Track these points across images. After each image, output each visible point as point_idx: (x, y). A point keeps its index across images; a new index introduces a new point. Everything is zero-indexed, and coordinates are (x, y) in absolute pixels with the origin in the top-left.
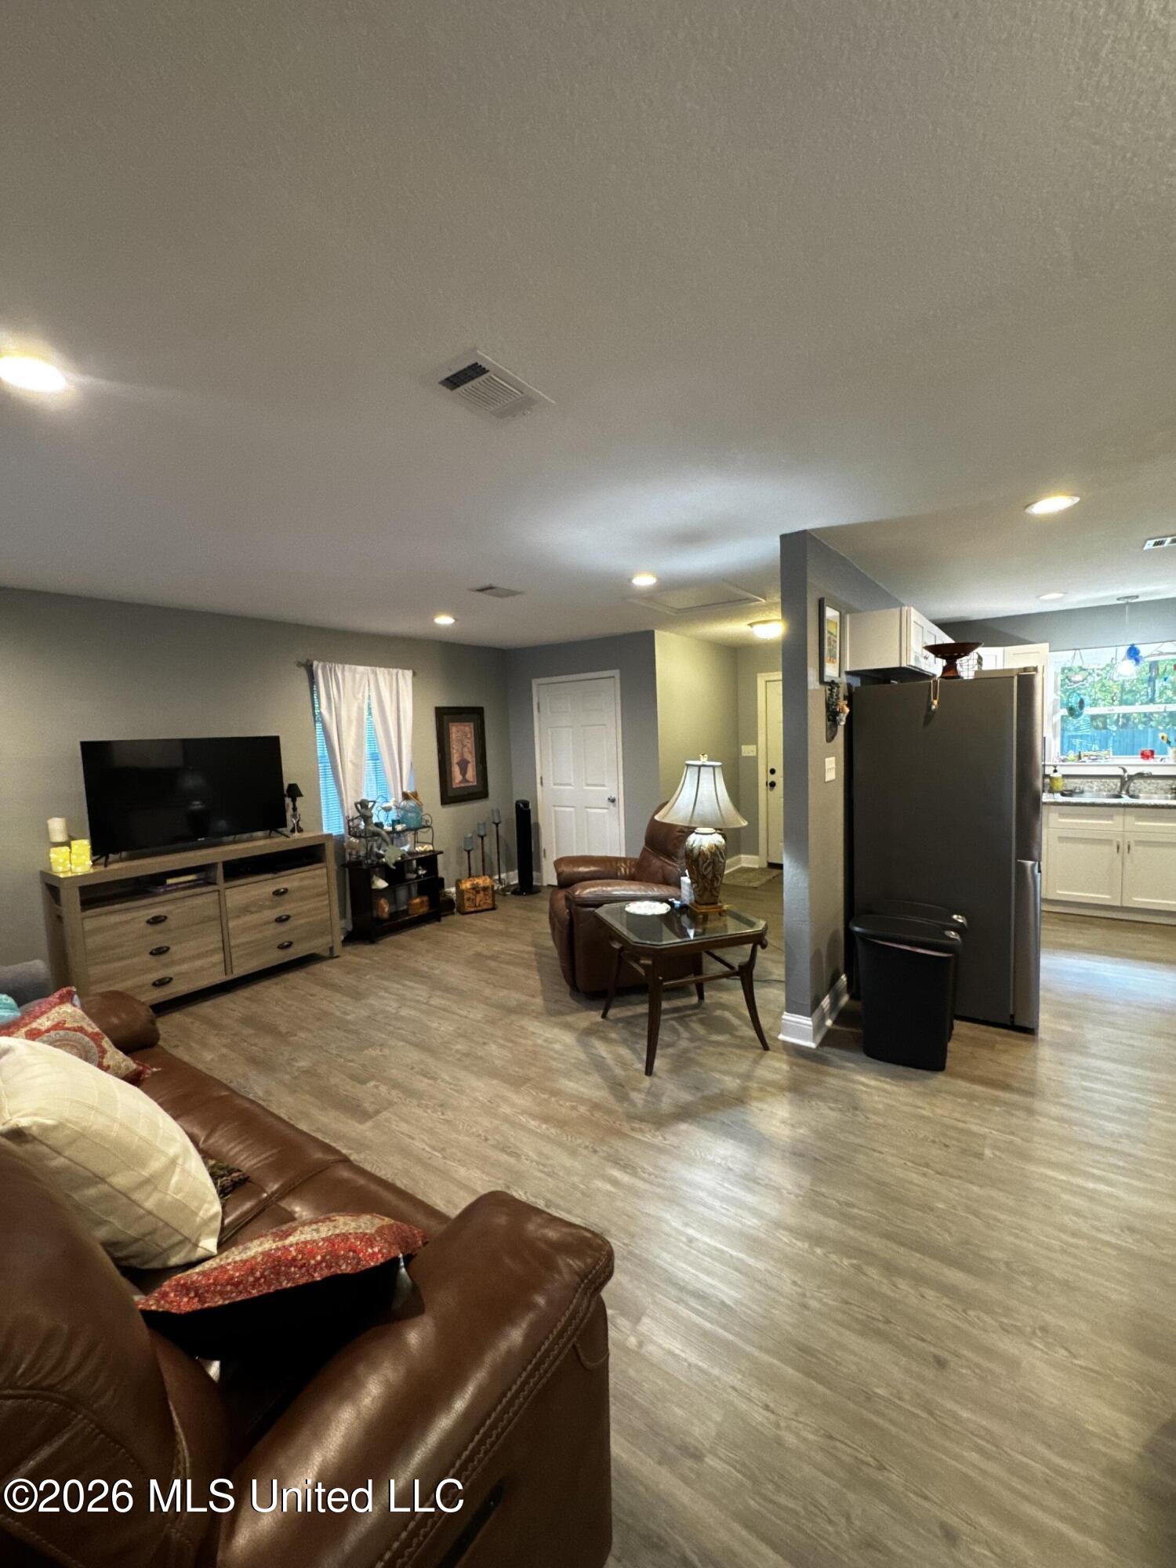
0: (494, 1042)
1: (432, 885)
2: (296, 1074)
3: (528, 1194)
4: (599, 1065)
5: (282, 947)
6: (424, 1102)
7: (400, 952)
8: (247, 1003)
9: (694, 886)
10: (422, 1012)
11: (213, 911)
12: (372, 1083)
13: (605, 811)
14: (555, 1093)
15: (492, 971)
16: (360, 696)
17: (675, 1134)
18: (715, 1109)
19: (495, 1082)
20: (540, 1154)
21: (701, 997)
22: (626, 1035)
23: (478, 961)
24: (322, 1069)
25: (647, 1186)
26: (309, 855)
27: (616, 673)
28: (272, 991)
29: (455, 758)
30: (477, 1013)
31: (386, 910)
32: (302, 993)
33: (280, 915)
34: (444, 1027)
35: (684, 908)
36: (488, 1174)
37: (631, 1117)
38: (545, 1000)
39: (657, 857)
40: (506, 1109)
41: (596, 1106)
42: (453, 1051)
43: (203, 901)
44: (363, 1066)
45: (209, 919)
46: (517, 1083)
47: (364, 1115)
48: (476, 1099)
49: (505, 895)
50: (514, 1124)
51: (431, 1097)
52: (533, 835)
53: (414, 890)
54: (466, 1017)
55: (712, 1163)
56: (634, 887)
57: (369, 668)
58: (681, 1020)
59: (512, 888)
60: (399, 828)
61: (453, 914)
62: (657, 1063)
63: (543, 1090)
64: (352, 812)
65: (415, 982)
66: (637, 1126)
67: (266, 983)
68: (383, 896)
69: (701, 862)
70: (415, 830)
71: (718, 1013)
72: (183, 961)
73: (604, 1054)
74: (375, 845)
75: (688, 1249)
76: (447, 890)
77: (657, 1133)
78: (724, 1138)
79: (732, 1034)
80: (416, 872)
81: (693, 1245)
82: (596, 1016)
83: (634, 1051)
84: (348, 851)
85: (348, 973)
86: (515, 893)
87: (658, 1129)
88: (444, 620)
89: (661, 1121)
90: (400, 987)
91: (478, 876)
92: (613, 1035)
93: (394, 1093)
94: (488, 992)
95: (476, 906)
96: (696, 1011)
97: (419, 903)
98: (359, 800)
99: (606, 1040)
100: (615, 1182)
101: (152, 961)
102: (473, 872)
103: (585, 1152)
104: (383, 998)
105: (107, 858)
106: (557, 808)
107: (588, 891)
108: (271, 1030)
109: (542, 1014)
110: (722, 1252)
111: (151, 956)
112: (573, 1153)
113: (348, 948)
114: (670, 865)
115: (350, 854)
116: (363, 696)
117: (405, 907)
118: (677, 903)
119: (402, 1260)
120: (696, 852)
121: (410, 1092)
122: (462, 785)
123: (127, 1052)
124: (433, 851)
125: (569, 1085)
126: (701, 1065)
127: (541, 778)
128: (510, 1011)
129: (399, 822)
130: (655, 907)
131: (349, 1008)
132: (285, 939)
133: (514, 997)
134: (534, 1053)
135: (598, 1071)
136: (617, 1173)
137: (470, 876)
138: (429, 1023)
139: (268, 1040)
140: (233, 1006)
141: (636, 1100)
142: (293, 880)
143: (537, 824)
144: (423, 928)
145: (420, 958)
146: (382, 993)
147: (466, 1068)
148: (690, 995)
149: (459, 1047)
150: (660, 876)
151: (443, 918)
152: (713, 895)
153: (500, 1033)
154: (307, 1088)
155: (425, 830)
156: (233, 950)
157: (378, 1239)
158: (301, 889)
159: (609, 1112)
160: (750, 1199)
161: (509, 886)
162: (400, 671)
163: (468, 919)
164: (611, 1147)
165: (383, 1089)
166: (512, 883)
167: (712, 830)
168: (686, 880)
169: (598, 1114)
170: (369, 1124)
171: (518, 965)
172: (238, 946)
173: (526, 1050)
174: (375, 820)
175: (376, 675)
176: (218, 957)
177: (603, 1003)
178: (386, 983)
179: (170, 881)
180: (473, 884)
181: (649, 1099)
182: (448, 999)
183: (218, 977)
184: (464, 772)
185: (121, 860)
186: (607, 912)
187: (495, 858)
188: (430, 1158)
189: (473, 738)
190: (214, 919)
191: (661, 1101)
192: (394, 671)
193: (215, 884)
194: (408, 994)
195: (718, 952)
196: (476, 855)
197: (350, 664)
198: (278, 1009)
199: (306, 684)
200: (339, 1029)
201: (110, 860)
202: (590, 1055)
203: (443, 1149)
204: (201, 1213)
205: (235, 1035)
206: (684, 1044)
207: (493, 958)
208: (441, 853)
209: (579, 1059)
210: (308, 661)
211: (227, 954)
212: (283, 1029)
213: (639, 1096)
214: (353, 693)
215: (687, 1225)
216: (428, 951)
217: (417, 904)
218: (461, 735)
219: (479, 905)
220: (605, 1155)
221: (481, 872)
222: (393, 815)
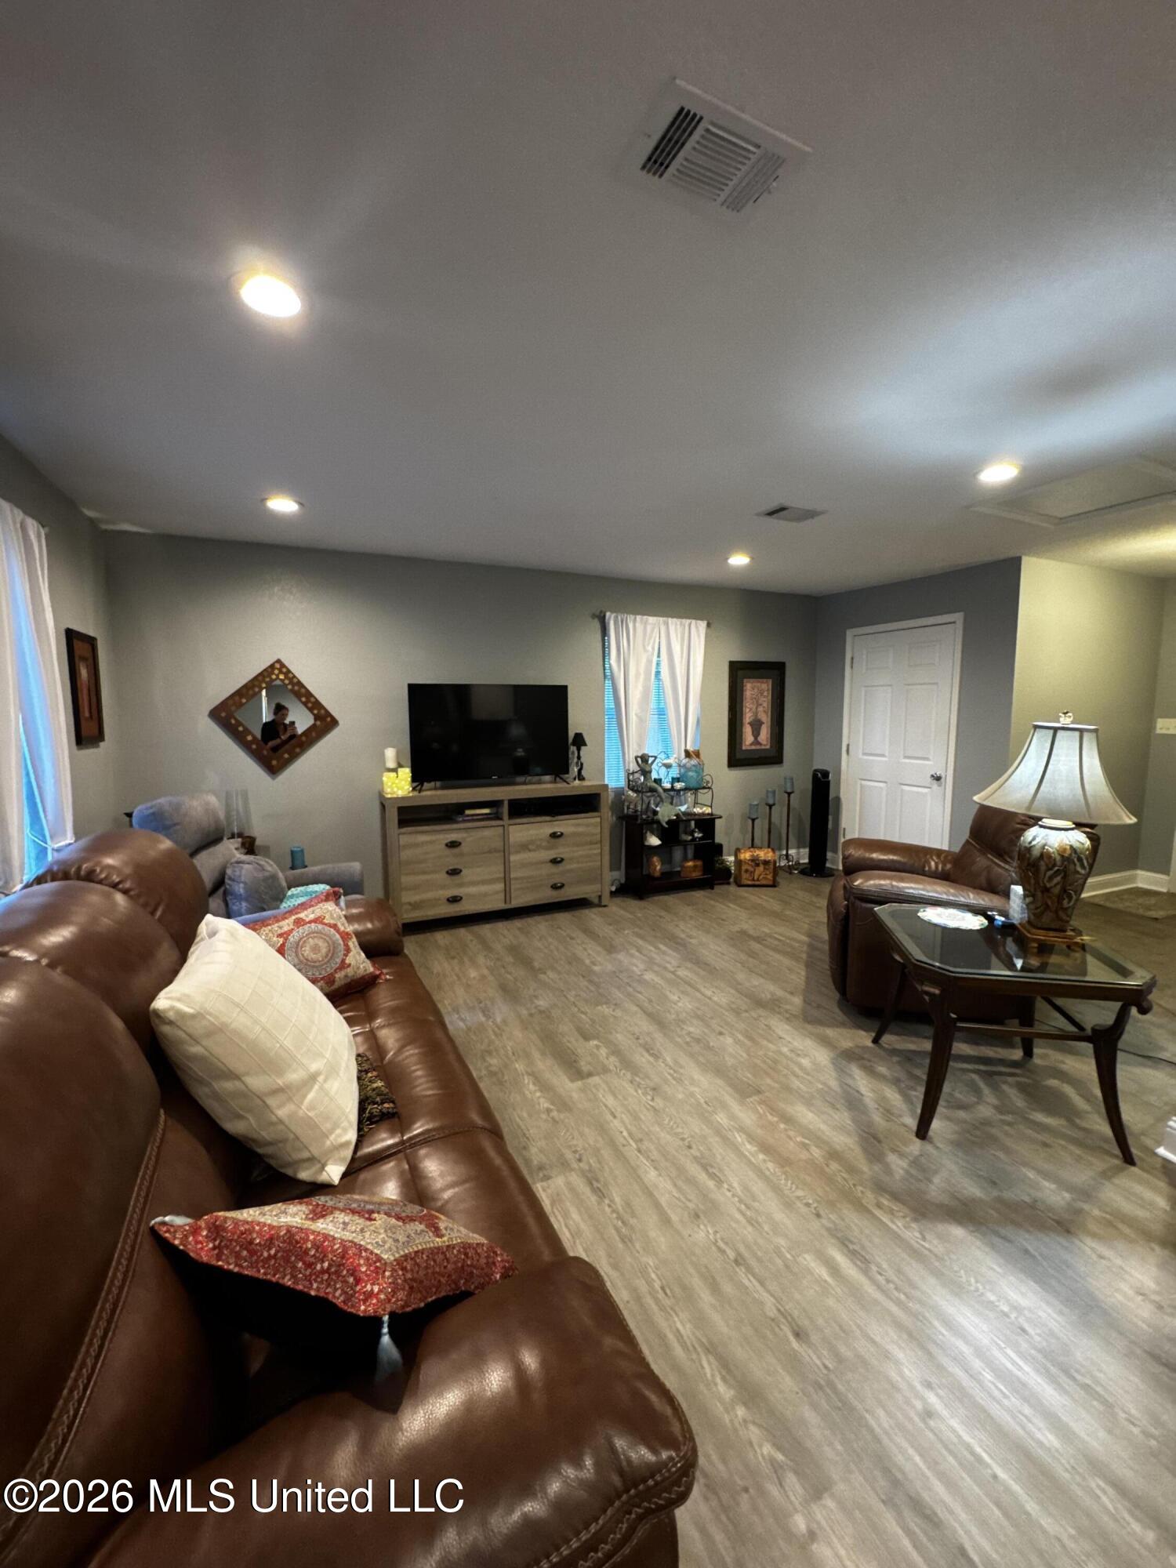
0: (732, 1035)
1: (709, 851)
2: (533, 1011)
3: (718, 1236)
4: (853, 1102)
5: (555, 887)
6: (637, 1079)
7: (663, 913)
8: (517, 932)
9: (1028, 900)
10: (668, 981)
11: (499, 844)
12: (595, 1042)
13: (926, 790)
14: (788, 1119)
15: (752, 954)
16: (649, 648)
17: (941, 1237)
18: (1017, 1225)
19: (720, 1082)
20: (746, 1188)
21: (1028, 1053)
22: (903, 1076)
23: (740, 939)
24: (556, 1013)
25: (878, 1296)
26: (586, 803)
27: (958, 617)
28: (540, 925)
29: (748, 717)
30: (721, 997)
31: (658, 868)
32: (565, 934)
33: (555, 856)
34: (681, 1003)
35: (1009, 928)
36: (680, 1190)
37: (880, 1188)
38: (805, 1001)
39: (984, 854)
40: (721, 1118)
41: (834, 1155)
42: (684, 1032)
43: (489, 834)
44: (593, 1021)
45: (496, 851)
46: (744, 1091)
47: (578, 1074)
48: (692, 1095)
49: (791, 873)
50: (726, 1140)
51: (647, 1077)
52: (831, 810)
53: (690, 853)
54: (710, 998)
55: (991, 1306)
56: (939, 889)
57: (661, 619)
58: (988, 1076)
59: (801, 867)
60: (678, 786)
61: (729, 884)
62: (936, 1125)
63: (773, 1110)
64: (633, 767)
65: (670, 947)
66: (886, 1202)
67: (538, 918)
68: (656, 854)
69: (1043, 868)
70: (695, 790)
71: (1053, 1083)
72: (473, 883)
73: (863, 1090)
74: (652, 802)
75: (921, 1425)
76: (724, 857)
77: (913, 1225)
78: (1022, 1276)
79: (1069, 1120)
80: (692, 833)
81: (932, 1423)
82: (865, 1039)
83: (907, 1099)
84: (626, 804)
85: (610, 924)
86: (803, 872)
87: (915, 1220)
88: (739, 560)
89: (923, 1210)
90: (653, 949)
91: (760, 848)
92: (882, 1069)
93: (612, 1059)
94: (741, 976)
95: (753, 880)
96: (1018, 1071)
97: (692, 867)
98: (640, 755)
99: (870, 1071)
100: (834, 1270)
101: (448, 879)
102: (757, 841)
103: (804, 1210)
104: (632, 956)
105: (422, 785)
106: (863, 782)
107: (872, 882)
108: (526, 962)
109: (795, 1016)
110: (979, 1459)
111: (446, 875)
112: (788, 1205)
113: (618, 900)
114: (999, 866)
115: (628, 808)
116: (653, 649)
117: (679, 869)
118: (1000, 919)
119: (386, 1325)
120: (1036, 853)
121: (627, 1064)
122: (753, 747)
123: (368, 956)
124: (712, 814)
125: (807, 1116)
126: (1007, 1151)
127: (848, 745)
128: (760, 1003)
129: (678, 780)
130: (963, 919)
131: (599, 959)
132: (558, 880)
133: (769, 989)
134: (775, 1062)
135: (850, 1109)
136: (840, 1258)
137: (753, 846)
138: (668, 993)
139: (520, 972)
140: (506, 932)
141: (893, 1167)
142: (567, 825)
143: (838, 799)
144: (693, 893)
145: (682, 925)
146: (633, 951)
147: (692, 1055)
148: (1012, 1046)
149: (691, 1029)
150: (983, 880)
151: (716, 887)
152: (1059, 919)
153: (742, 1026)
154: (538, 1029)
155: (706, 791)
156: (512, 882)
157: (387, 1274)
158: (575, 834)
159: (852, 1170)
160: (1049, 1393)
161: (798, 863)
162: (694, 621)
163: (742, 892)
164: (843, 1220)
165: (603, 1051)
166: (801, 861)
167: (1070, 824)
168: (1018, 890)
169: (834, 1166)
170: (580, 1083)
171: (785, 953)
172: (516, 879)
173: (765, 1055)
174: (654, 775)
175: (668, 628)
176: (500, 886)
177: (877, 1025)
178: (640, 942)
179: (468, 812)
180: (752, 856)
181: (913, 1172)
182: (697, 974)
183: (497, 904)
184: (756, 733)
185: (435, 789)
186: (893, 914)
187: (784, 832)
188: (624, 1146)
189: (770, 697)
190: (499, 851)
191: (930, 1181)
192: (688, 621)
193: (501, 819)
194: (658, 958)
195: (1060, 1001)
196: (761, 826)
197: (643, 614)
198: (540, 945)
199: (599, 636)
200: (583, 977)
201: (424, 788)
202: (843, 1084)
203: (641, 1140)
204: (332, 1137)
205: (498, 959)
206: (985, 1111)
207: (758, 940)
208: (720, 817)
209: (829, 1087)
210: (601, 612)
211: (507, 883)
212: (536, 965)
213: (900, 1162)
214: (644, 647)
215: (929, 1385)
216: (691, 918)
217: (689, 867)
218: (757, 694)
219: (758, 880)
220: (831, 1225)
221: (766, 843)
222: (675, 772)
